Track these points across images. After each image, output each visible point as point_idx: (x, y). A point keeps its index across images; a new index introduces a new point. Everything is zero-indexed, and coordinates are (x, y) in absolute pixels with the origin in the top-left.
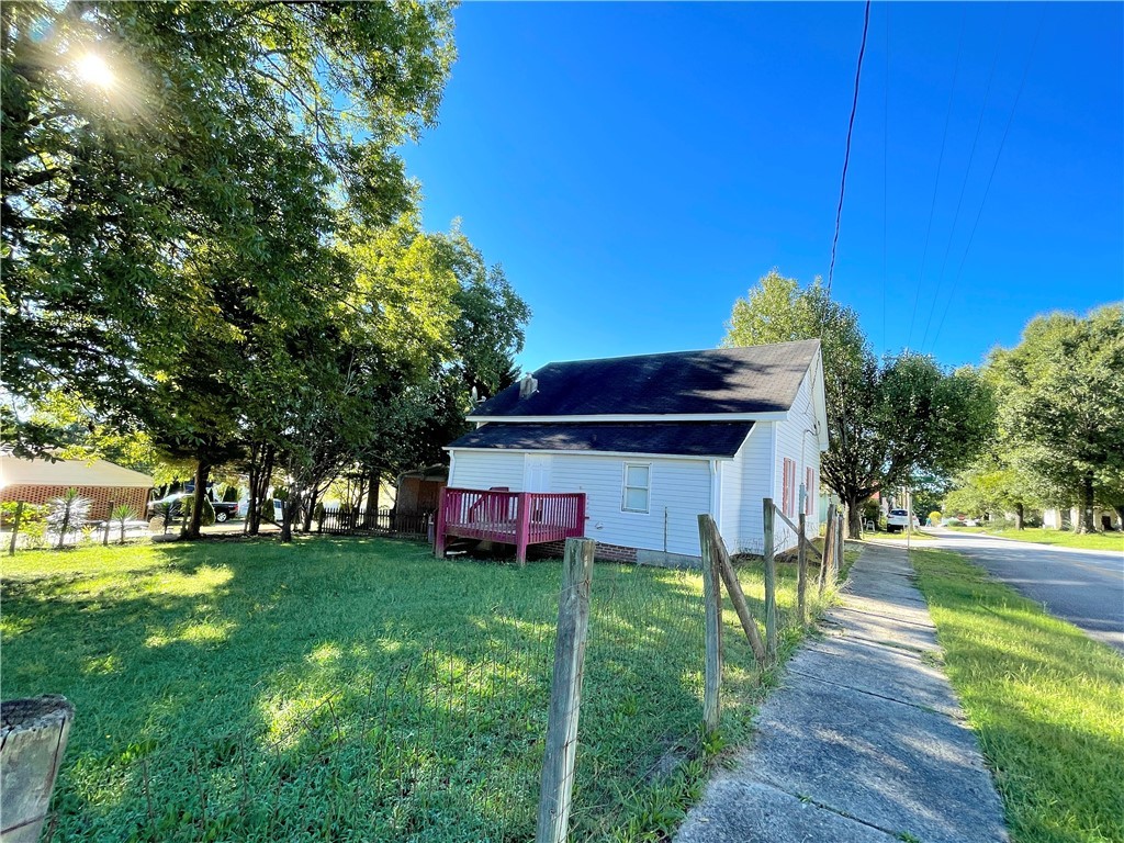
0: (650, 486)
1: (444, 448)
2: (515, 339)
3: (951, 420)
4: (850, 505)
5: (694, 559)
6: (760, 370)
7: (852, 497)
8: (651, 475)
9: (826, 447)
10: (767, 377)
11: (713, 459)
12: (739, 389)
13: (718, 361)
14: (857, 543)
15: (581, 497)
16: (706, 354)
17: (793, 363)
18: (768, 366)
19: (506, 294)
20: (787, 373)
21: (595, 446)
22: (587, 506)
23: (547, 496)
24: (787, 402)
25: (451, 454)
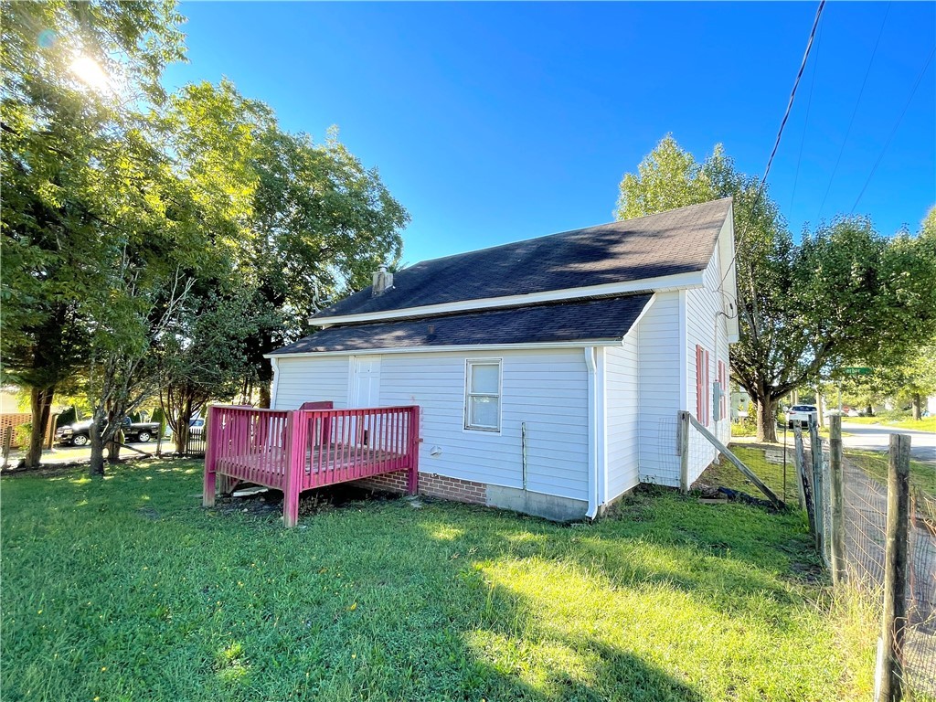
0: (502, 392)
1: (265, 356)
2: (394, 246)
3: (912, 290)
4: (763, 405)
5: (567, 503)
6: (656, 235)
7: (766, 393)
8: (502, 376)
9: (736, 339)
10: (668, 240)
11: (589, 345)
12: (630, 256)
13: (605, 235)
14: (772, 447)
15: (412, 411)
16: (589, 231)
17: (700, 222)
18: (667, 230)
19: (384, 197)
20: (694, 233)
21: (432, 339)
22: (421, 423)
23: (369, 412)
24: (699, 260)
25: (273, 363)
